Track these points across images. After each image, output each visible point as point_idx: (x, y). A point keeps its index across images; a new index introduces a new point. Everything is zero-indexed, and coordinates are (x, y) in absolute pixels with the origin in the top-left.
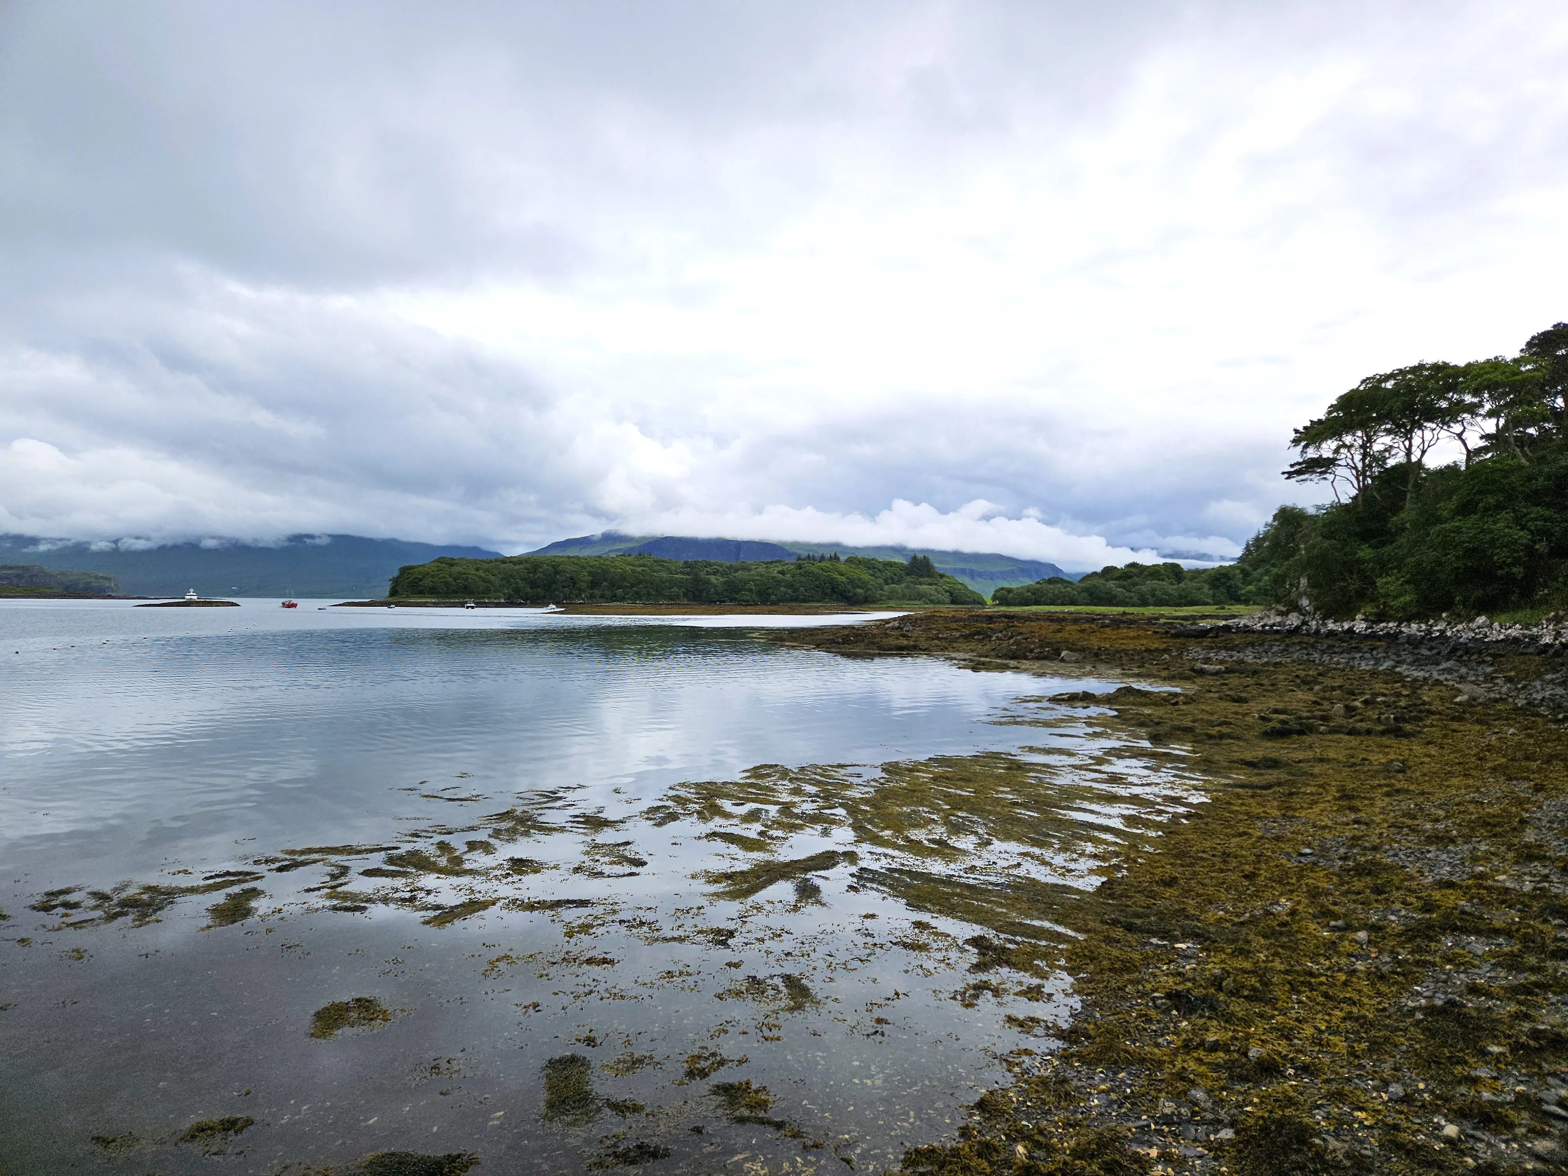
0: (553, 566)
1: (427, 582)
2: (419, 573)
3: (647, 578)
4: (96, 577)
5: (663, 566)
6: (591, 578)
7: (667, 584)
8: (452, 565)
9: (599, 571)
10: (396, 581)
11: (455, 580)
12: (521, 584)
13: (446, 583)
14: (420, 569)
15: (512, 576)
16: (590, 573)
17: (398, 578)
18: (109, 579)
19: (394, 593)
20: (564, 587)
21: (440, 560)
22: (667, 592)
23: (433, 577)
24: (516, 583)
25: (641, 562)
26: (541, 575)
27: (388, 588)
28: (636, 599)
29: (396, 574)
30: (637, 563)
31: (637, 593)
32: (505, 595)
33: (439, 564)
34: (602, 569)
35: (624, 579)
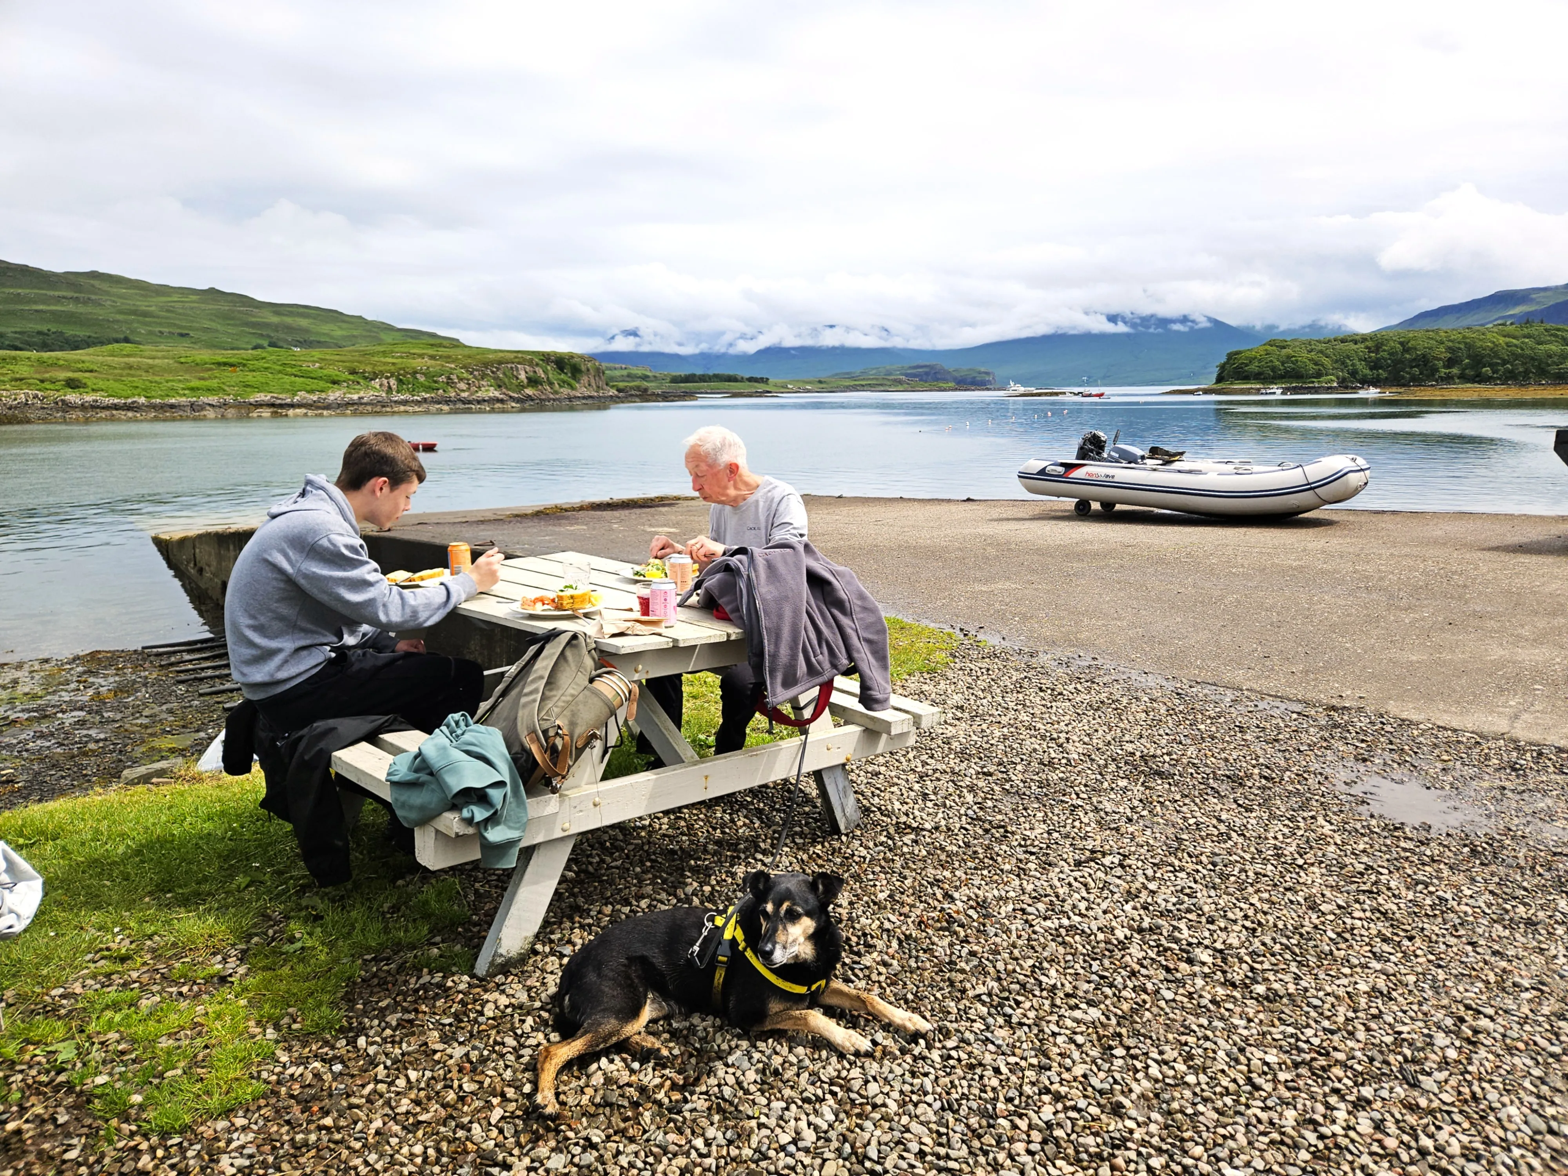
0: (1401, 343)
1: (1254, 367)
2: (1247, 358)
3: (1528, 352)
4: (980, 373)
5: (1556, 336)
6: (1449, 355)
7: (1555, 359)
8: (1284, 348)
9: (1462, 346)
10: (1222, 367)
11: (1283, 363)
12: (1360, 366)
13: (1273, 369)
14: (1248, 354)
15: (1348, 357)
16: (1449, 349)
17: (1225, 364)
18: (987, 373)
19: (1220, 379)
20: (1412, 367)
21: (1271, 343)
22: (1553, 369)
23: (1260, 361)
24: (1353, 365)
25: (1526, 331)
26: (1385, 355)
27: (1215, 375)
28: (1508, 379)
29: (1223, 360)
30: (1519, 333)
31: (1511, 372)
32: (1338, 378)
33: (1268, 347)
34: (1466, 343)
35: (1496, 355)
